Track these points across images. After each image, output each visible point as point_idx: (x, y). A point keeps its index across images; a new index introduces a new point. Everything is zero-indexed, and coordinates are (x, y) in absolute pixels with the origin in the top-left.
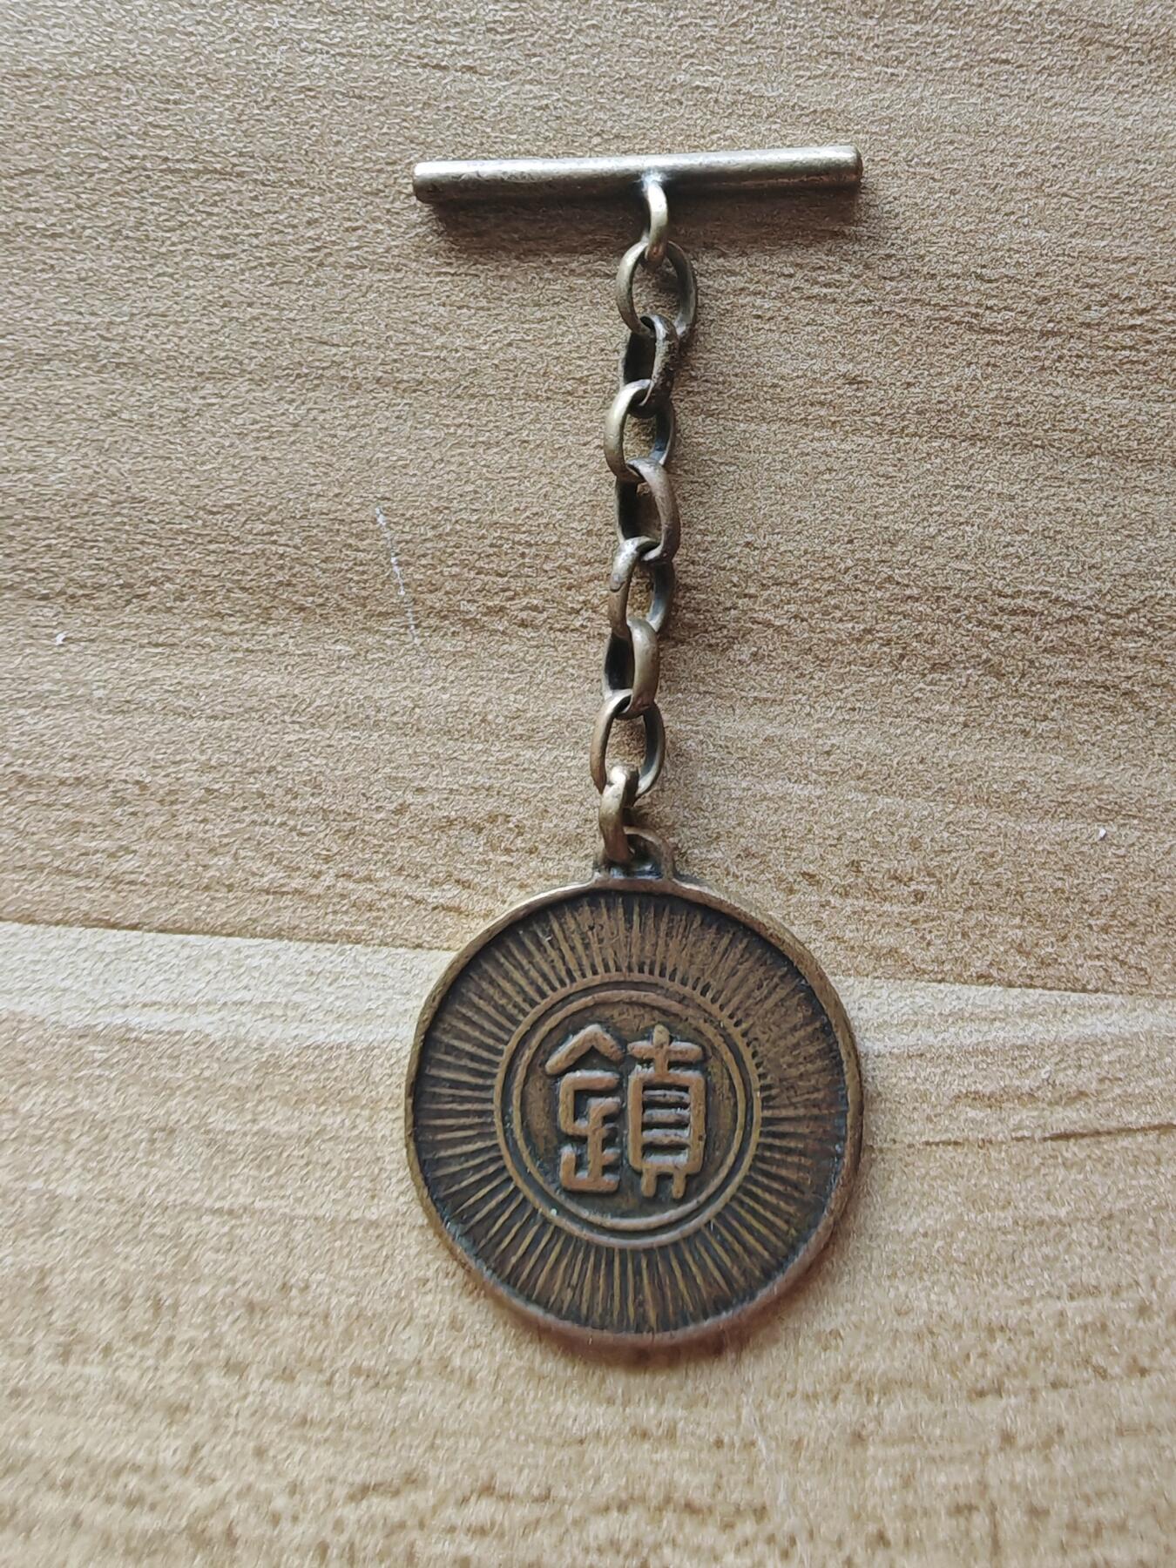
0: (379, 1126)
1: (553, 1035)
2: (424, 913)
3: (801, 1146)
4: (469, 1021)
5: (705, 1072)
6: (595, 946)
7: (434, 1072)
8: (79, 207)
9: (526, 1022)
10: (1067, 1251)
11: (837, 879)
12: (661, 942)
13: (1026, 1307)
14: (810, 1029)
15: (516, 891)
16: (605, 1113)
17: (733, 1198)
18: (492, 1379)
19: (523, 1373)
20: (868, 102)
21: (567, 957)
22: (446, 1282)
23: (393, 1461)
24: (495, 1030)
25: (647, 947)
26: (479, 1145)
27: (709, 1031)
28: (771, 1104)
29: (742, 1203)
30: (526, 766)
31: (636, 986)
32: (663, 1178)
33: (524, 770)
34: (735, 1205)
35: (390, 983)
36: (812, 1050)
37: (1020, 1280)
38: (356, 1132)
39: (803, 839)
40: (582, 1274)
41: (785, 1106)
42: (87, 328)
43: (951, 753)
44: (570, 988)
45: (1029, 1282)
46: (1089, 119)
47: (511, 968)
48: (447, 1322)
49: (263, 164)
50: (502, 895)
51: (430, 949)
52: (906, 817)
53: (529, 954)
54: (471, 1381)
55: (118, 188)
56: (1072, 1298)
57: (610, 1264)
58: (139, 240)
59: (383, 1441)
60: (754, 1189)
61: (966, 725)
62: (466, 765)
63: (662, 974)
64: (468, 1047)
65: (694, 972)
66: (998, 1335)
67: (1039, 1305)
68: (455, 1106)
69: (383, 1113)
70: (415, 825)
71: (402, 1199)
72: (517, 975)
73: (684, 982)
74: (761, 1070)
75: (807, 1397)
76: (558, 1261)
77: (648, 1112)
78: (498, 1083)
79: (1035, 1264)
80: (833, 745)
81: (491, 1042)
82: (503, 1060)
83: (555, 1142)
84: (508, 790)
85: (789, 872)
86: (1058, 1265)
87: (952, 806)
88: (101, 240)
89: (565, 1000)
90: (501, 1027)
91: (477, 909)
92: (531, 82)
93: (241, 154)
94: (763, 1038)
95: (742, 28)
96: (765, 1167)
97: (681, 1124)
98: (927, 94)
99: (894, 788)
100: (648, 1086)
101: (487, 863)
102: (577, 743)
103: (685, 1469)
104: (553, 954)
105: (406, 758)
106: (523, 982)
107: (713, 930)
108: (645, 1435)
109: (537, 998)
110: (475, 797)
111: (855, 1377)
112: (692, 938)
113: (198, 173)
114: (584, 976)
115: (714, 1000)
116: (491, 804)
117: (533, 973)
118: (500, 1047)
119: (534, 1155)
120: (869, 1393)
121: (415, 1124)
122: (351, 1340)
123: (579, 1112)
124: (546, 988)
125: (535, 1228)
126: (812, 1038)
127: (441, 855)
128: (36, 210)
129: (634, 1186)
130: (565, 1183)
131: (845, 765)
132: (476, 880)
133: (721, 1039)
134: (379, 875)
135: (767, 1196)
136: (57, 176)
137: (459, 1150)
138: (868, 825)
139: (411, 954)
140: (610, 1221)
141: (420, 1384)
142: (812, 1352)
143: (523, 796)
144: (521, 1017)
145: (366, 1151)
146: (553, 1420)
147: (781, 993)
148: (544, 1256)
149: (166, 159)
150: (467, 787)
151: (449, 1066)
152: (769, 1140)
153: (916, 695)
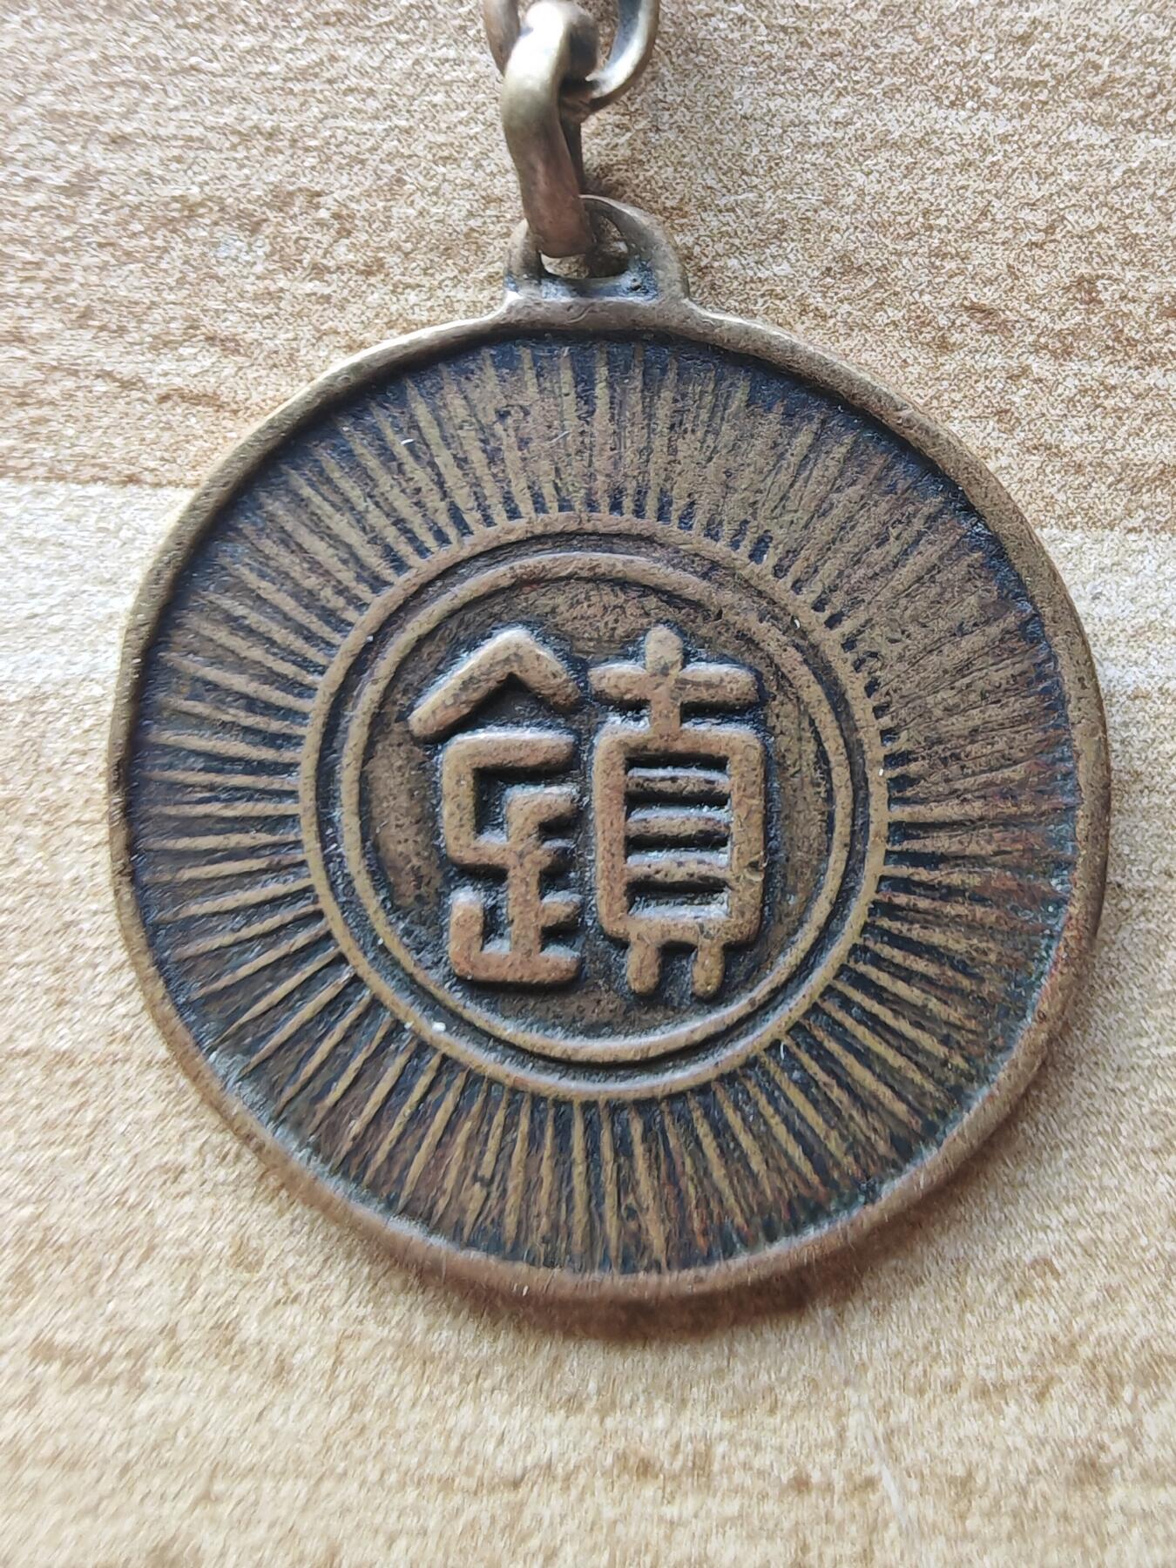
0: (65, 859)
1: (425, 651)
2: (139, 408)
3: (975, 881)
4: (235, 624)
5: (764, 728)
6: (512, 456)
7: (169, 737)
9: (364, 623)
11: (1044, 318)
12: (659, 443)
14: (994, 630)
16: (545, 816)
17: (829, 991)
19: (390, 1351)
21: (450, 483)
22: (221, 1174)
23: (128, 1524)
24: (298, 644)
25: (629, 456)
26: (275, 888)
27: (771, 637)
28: (909, 793)
29: (846, 1004)
30: (352, 82)
31: (606, 540)
32: (675, 952)
33: (351, 90)
34: (830, 1006)
35: (74, 558)
36: (999, 676)
38: (15, 873)
39: (970, 233)
40: (503, 1153)
41: (940, 799)
44: (460, 548)
47: (328, 508)
48: (228, 1252)
50: (308, 366)
51: (158, 485)
53: (365, 477)
54: (282, 1369)
57: (563, 1132)
59: (107, 1485)
60: (873, 973)
62: (220, 83)
63: (662, 515)
64: (239, 682)
65: (733, 510)
68: (214, 808)
69: (74, 832)
70: (112, 218)
71: (121, 1009)
72: (341, 524)
73: (712, 532)
74: (886, 721)
76: (450, 1127)
77: (639, 815)
78: (306, 756)
81: (288, 669)
82: (316, 706)
83: (437, 882)
85: (940, 304)
89: (449, 573)
90: (310, 637)
91: (256, 398)
94: (890, 651)
96: (895, 926)
97: (711, 840)
100: (638, 757)
101: (274, 296)
102: (463, 29)
103: (731, 1533)
104: (421, 476)
105: (86, 70)
106: (354, 537)
107: (775, 416)
108: (645, 1469)
109: (387, 573)
110: (241, 154)
111: (1085, 1351)
112: (728, 434)
114: (488, 520)
115: (779, 571)
116: (276, 171)
117: (376, 518)
118: (310, 679)
119: (394, 907)
120: (1114, 1382)
121: (131, 847)
122: (29, 1291)
123: (485, 815)
124: (404, 549)
125: (401, 1060)
126: (998, 650)
127: (171, 281)
129: (611, 973)
130: (462, 968)
131: (1064, 66)
132: (250, 336)
133: (799, 656)
134: (38, 327)
135: (901, 988)
137: (230, 901)
138: (1114, 199)
139: (117, 497)
140: (561, 1044)
141: (178, 1375)
142: (992, 1304)
143: (349, 149)
144: (351, 615)
145: (41, 912)
146: (454, 1443)
147: (928, 553)
148: (419, 1118)
150: (223, 130)
151: (200, 722)
152: (904, 871)
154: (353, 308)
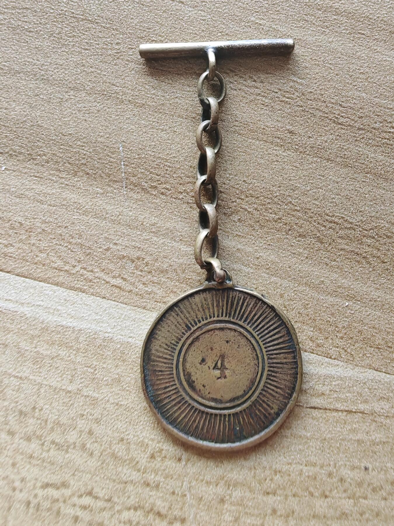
0: (78, 358)
2: (108, 287)
8: (41, 23)
10: (307, 449)
13: (289, 466)
15: (141, 285)
18: (99, 454)
20: (314, 39)
23: (59, 477)
30: (154, 242)
33: (152, 244)
35: (92, 308)
37: (290, 456)
38: (69, 358)
42: (35, 64)
43: (300, 267)
45: (292, 457)
46: (388, 59)
48: (88, 431)
49: (105, 21)
50: (136, 285)
51: (108, 299)
52: (281, 285)
54: (92, 454)
55: (55, 20)
56: (306, 465)
58: (58, 38)
59: (57, 469)
61: (307, 258)
62: (133, 238)
66: (278, 473)
67: (294, 466)
69: (80, 354)
70: (111, 255)
75: (207, 483)
79: (295, 451)
80: (260, 256)
84: (146, 250)
86: (304, 453)
87: (297, 285)
88: (45, 36)
91: (127, 289)
92: (201, 10)
93: (99, 16)
95: (276, 6)
98: (334, 40)
99: (278, 275)
101: (134, 273)
102: (172, 238)
103: (160, 499)
105: (113, 232)
108: (148, 485)
110: (134, 250)
111: (225, 479)
113: (83, 20)
116: (139, 253)
120: (229, 485)
122: (53, 431)
127: (118, 267)
128: (26, 22)
131: (263, 263)
132: (128, 279)
134: (96, 270)
136: (35, 11)
138: (267, 286)
139: (101, 300)
141: (74, 451)
142: (212, 467)
143: (150, 253)
145: (72, 366)
146: (117, 473)
149: (73, 13)
150: (132, 246)
153: (292, 244)
154: (145, 278)
